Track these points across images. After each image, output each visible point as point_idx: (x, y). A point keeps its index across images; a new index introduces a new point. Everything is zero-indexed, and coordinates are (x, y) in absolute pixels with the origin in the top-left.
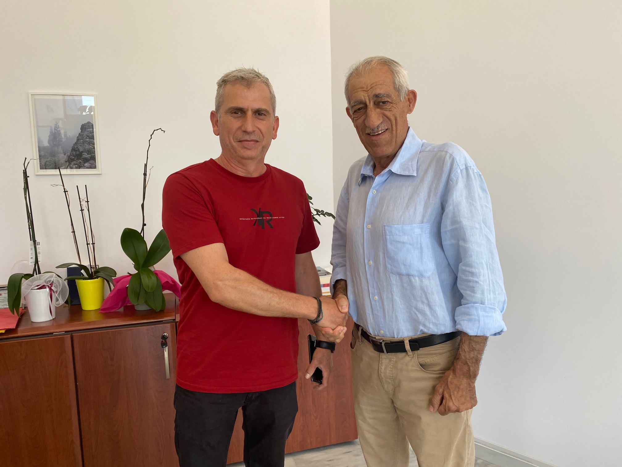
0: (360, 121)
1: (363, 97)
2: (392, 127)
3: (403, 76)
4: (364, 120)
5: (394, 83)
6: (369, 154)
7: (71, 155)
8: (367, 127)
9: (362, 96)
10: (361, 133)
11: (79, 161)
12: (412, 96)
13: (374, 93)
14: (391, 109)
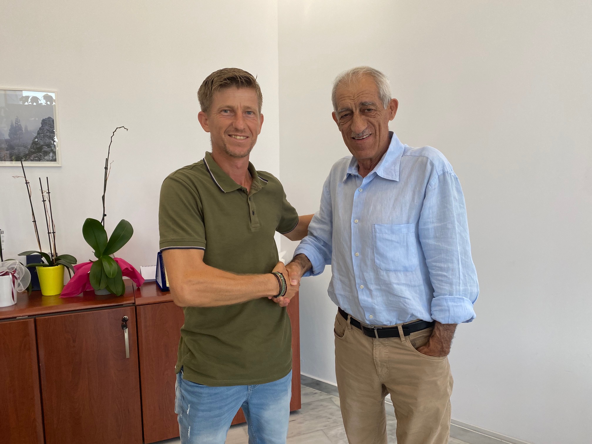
0: (346, 126)
1: (350, 105)
2: (376, 133)
3: (387, 86)
4: (350, 125)
5: (379, 93)
6: (353, 157)
7: (31, 148)
8: (352, 131)
9: (349, 103)
10: (346, 137)
11: (39, 154)
12: (394, 105)
13: (360, 101)
14: (375, 116)
